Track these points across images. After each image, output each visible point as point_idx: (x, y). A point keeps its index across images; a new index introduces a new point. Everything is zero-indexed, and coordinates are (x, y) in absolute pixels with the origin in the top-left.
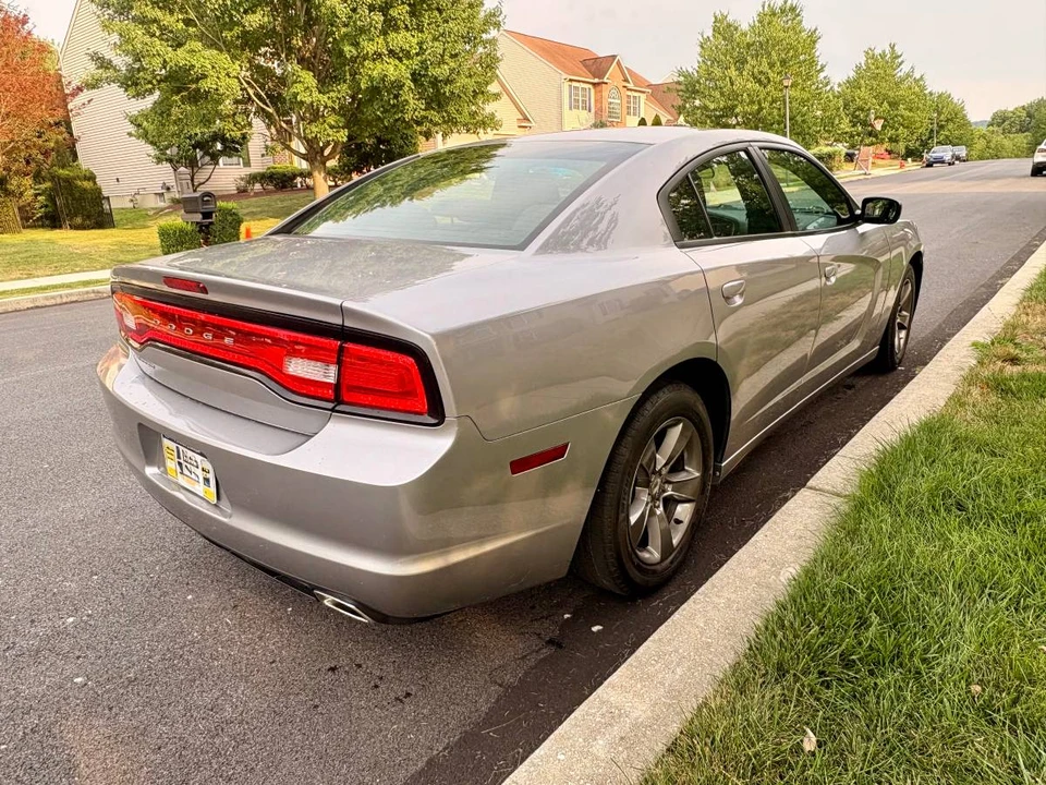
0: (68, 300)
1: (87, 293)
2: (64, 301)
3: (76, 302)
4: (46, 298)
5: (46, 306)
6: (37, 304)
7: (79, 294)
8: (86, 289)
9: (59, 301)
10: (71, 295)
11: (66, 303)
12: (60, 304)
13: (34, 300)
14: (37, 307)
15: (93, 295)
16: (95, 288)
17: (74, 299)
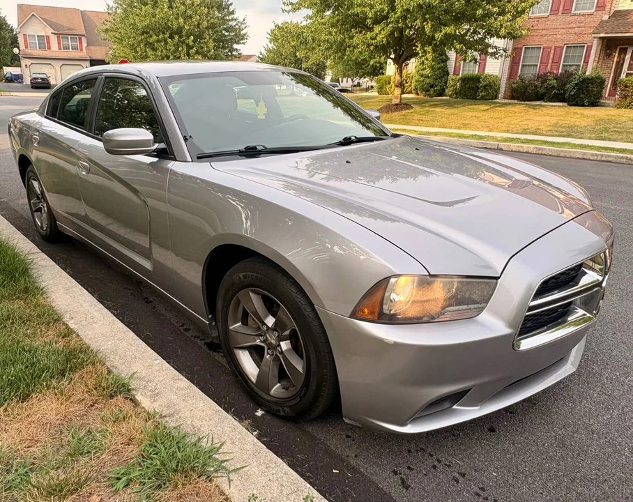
0: (606, 159)
1: (622, 158)
2: (603, 159)
3: (610, 162)
4: (592, 155)
5: (589, 160)
6: (585, 157)
7: (616, 157)
8: (621, 155)
9: (599, 158)
10: (609, 156)
11: (603, 161)
12: (599, 161)
13: (585, 154)
14: (584, 159)
15: (625, 160)
16: (629, 156)
17: (610, 159)
